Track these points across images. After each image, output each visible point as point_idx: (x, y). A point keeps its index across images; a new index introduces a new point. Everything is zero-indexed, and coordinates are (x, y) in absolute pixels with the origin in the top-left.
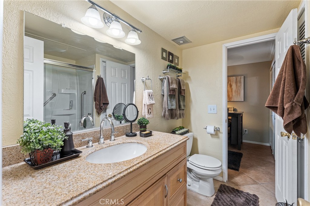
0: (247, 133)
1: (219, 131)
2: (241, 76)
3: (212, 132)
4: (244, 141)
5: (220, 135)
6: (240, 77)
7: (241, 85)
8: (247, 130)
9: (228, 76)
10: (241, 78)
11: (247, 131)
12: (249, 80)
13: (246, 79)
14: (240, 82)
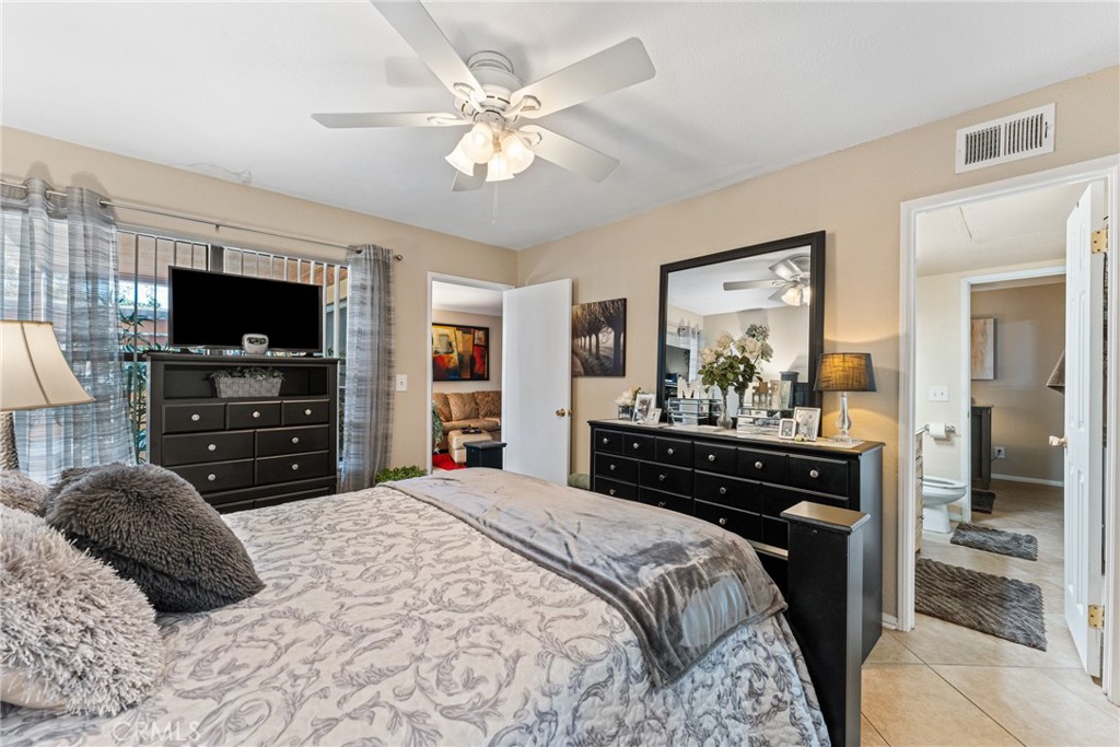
0: (1002, 456)
1: (953, 432)
2: (985, 318)
3: (942, 433)
4: (994, 476)
5: (956, 440)
6: (982, 321)
7: (986, 341)
8: (1002, 449)
9: (973, 318)
10: (985, 324)
11: (1003, 452)
12: (1007, 329)
13: (999, 326)
14: (984, 333)
